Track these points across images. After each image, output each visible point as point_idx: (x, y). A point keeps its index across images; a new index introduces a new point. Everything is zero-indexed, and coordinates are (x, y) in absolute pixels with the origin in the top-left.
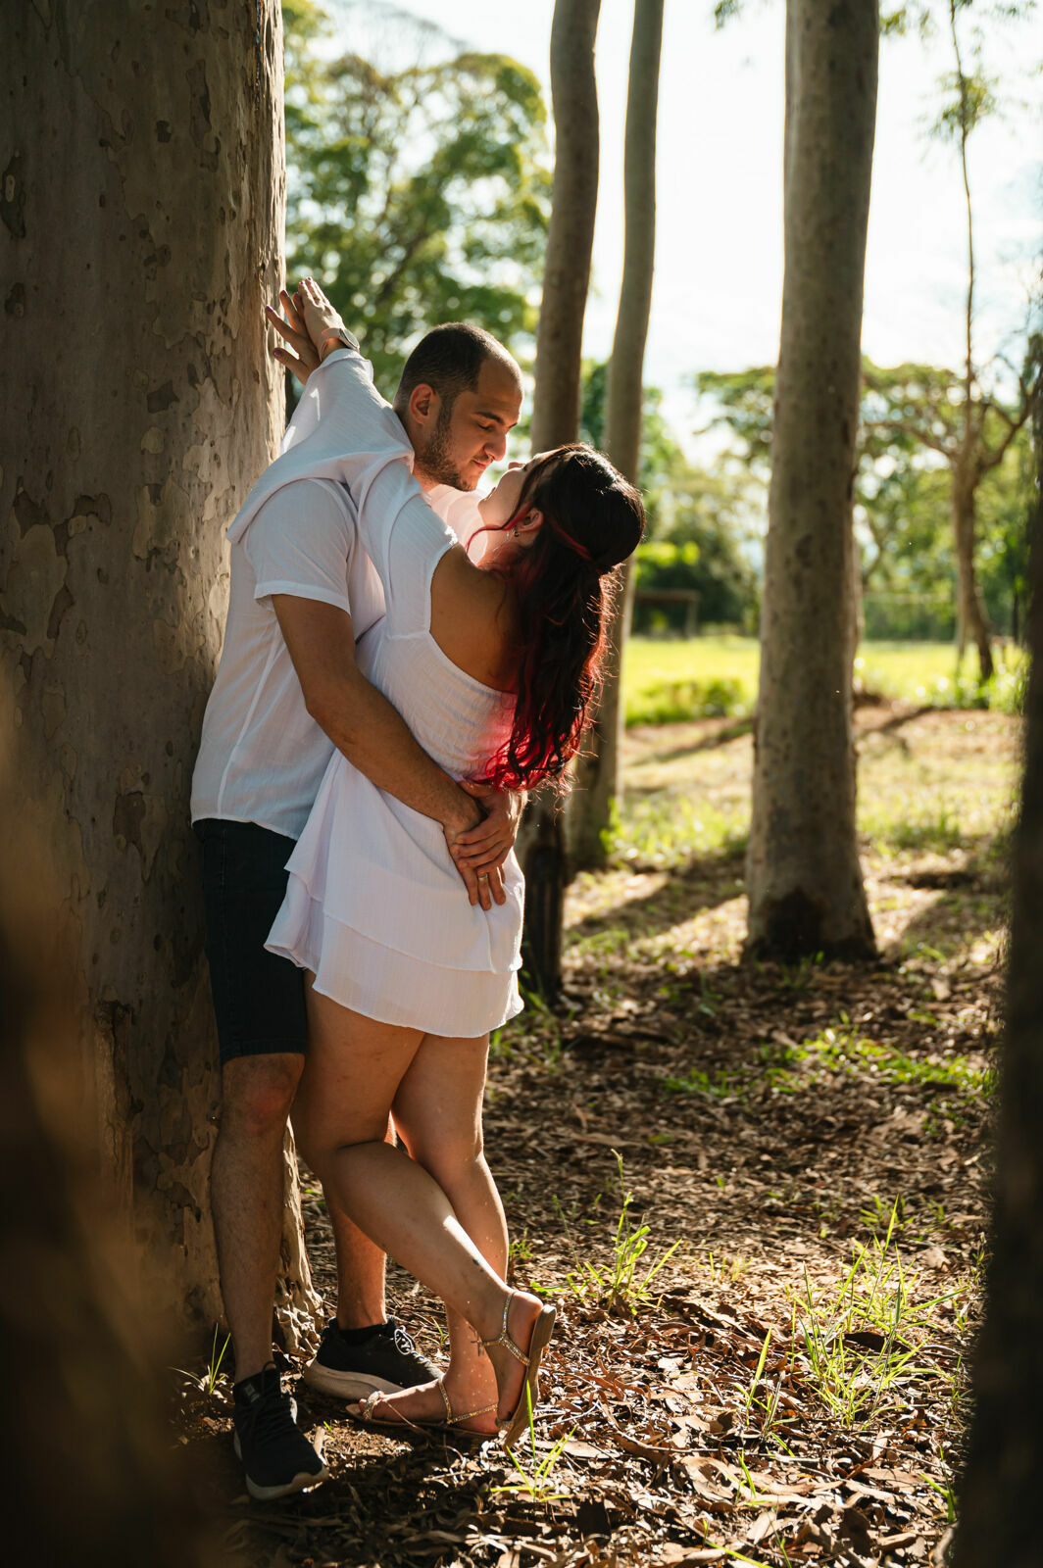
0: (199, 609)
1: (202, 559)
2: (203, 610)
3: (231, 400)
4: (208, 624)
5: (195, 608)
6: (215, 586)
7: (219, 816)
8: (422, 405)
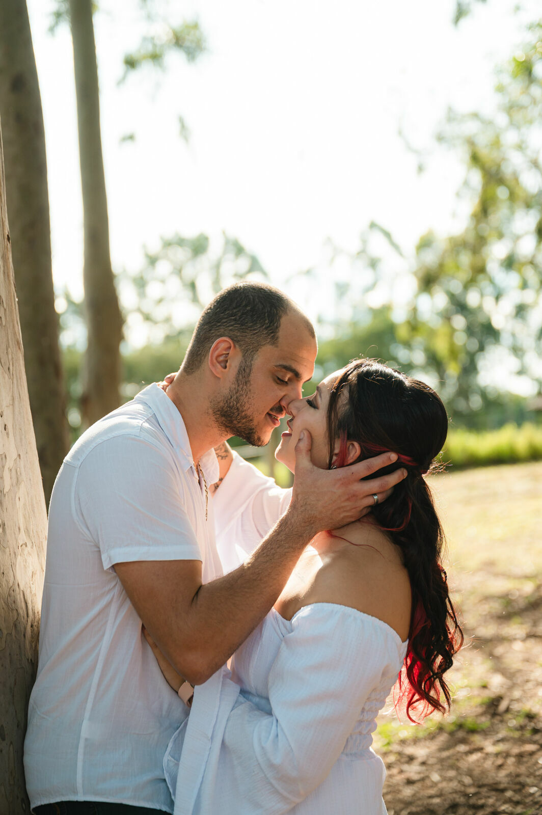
0: (11, 584)
1: (8, 531)
2: (14, 584)
3: (9, 369)
4: (18, 596)
5: (8, 582)
6: (19, 558)
7: (81, 798)
8: (221, 358)
